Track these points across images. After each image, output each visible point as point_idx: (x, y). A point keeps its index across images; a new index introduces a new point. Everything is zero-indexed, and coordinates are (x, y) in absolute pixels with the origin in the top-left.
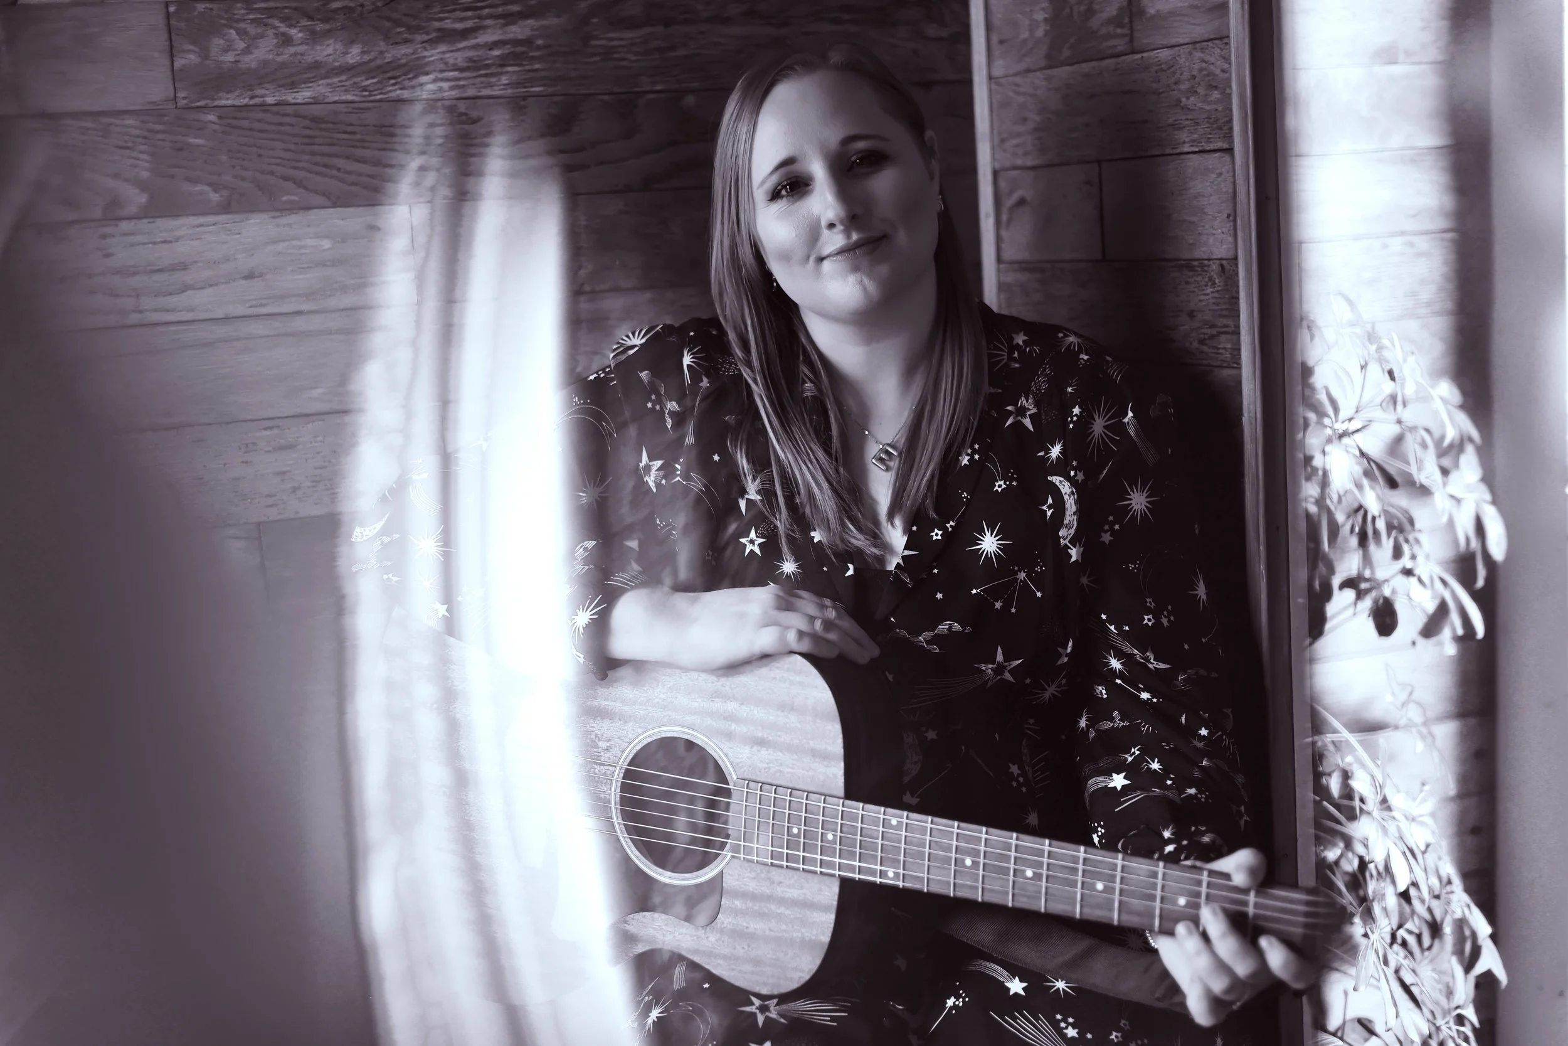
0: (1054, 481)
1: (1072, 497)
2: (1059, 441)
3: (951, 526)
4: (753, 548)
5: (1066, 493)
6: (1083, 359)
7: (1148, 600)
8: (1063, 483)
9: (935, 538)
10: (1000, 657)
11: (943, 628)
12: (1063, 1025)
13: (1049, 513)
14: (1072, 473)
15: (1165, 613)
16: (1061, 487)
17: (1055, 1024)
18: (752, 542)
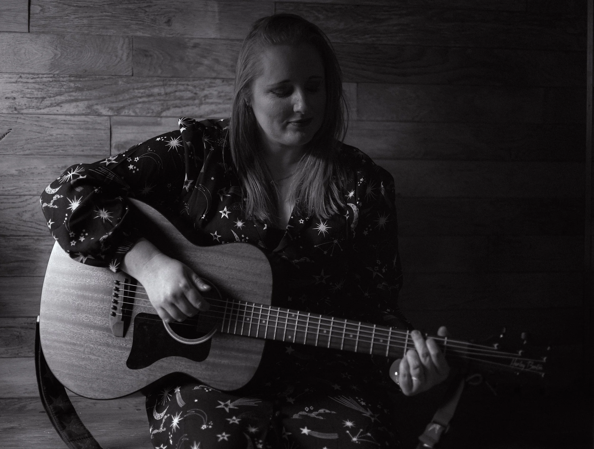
0: (350, 205)
1: (357, 212)
2: (353, 190)
3: (307, 219)
4: (225, 215)
5: (354, 210)
6: (364, 162)
7: (378, 261)
8: (354, 206)
9: (300, 223)
10: (322, 273)
11: (302, 259)
12: (359, 401)
13: (347, 218)
14: (358, 203)
15: (385, 267)
16: (353, 208)
17: (356, 400)
18: (225, 212)
